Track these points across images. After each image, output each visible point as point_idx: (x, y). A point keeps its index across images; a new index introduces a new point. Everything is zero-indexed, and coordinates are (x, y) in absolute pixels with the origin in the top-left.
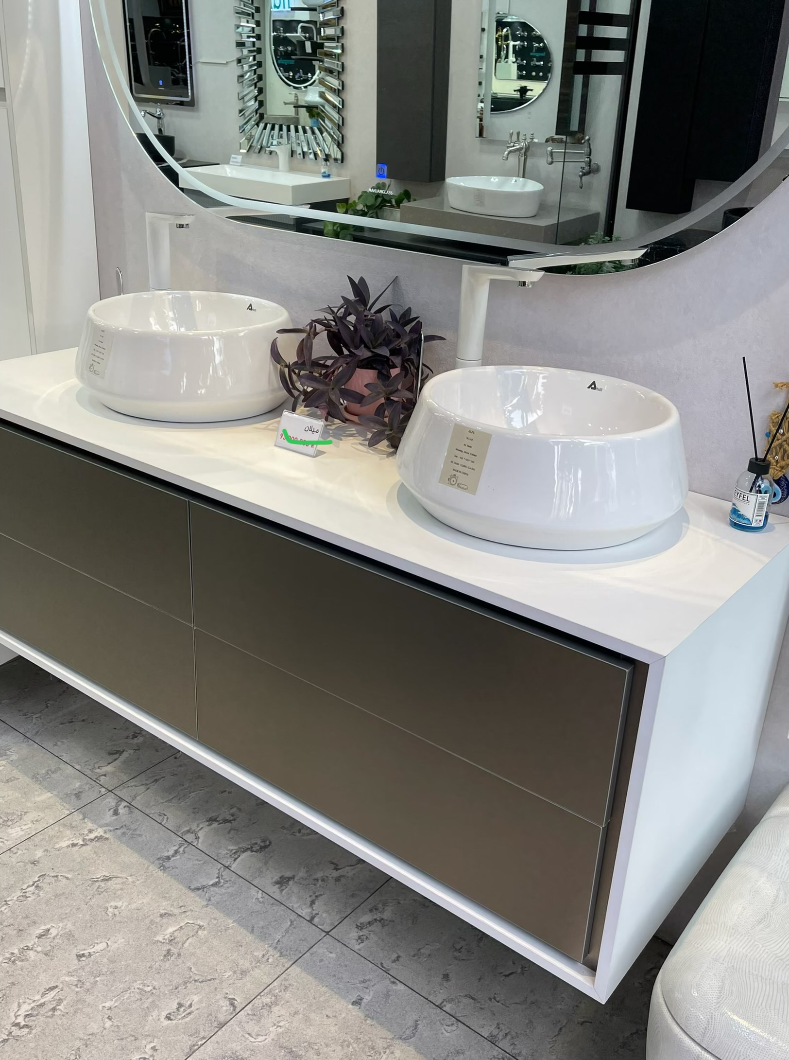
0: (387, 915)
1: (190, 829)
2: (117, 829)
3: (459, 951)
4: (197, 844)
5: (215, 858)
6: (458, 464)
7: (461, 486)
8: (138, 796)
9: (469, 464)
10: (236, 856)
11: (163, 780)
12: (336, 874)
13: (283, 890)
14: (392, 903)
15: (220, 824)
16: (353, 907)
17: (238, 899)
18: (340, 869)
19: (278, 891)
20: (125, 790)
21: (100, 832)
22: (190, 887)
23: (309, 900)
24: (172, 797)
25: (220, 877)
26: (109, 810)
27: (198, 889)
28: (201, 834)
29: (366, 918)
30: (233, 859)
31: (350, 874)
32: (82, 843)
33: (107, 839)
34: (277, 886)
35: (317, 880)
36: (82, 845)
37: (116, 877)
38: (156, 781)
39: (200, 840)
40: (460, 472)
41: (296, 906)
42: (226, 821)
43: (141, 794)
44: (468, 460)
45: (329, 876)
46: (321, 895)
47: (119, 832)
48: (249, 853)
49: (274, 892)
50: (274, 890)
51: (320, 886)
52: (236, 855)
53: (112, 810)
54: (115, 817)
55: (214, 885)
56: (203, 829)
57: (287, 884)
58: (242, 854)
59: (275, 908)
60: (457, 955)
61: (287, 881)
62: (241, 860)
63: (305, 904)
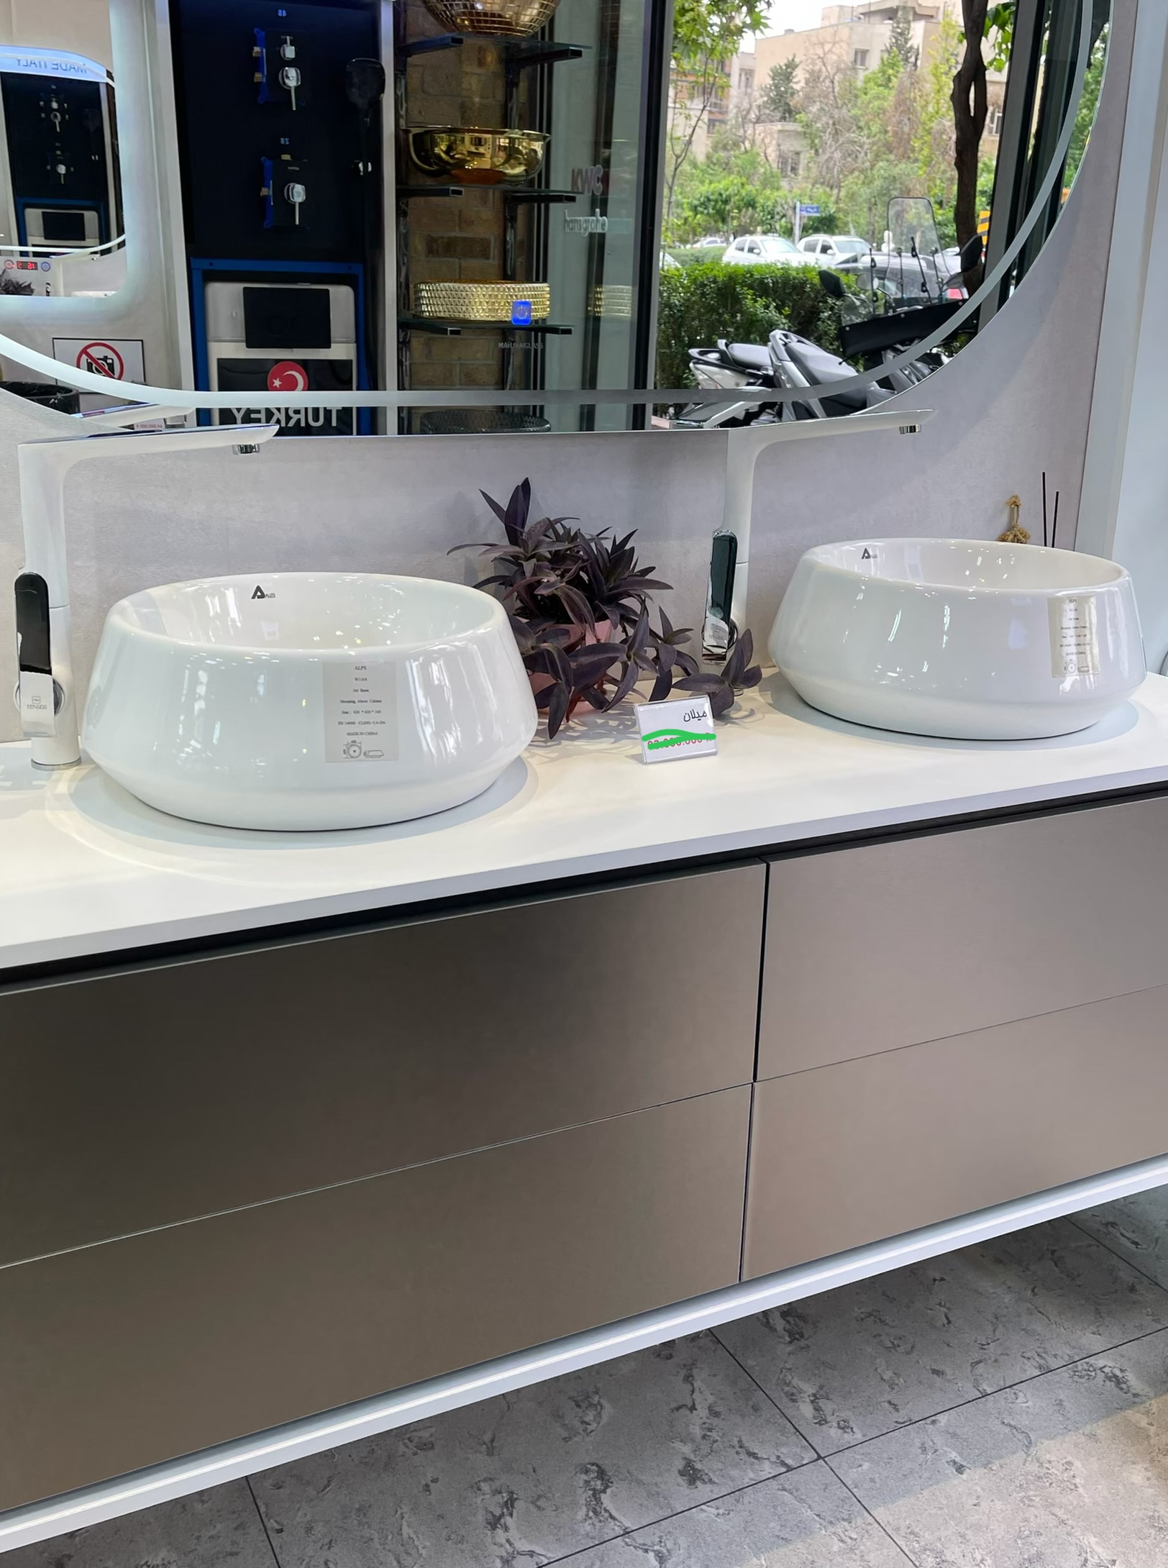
0: (809, 1389)
1: (502, 1558)
4: (548, 1558)
5: (597, 1543)
6: (1071, 646)
7: (1082, 669)
9: (1082, 640)
10: (607, 1515)
12: (702, 1412)
14: (785, 1376)
15: (511, 1515)
16: (778, 1416)
17: (709, 1539)
18: (694, 1404)
23: (743, 1456)
25: (646, 1547)
28: (523, 1546)
29: (807, 1410)
30: (610, 1520)
31: (711, 1399)
35: (704, 1437)
39: (538, 1550)
40: (1076, 653)
41: (751, 1475)
44: (1080, 636)
45: (702, 1421)
46: (740, 1441)
48: (606, 1499)
49: (712, 1491)
50: (704, 1491)
51: (722, 1437)
52: (599, 1512)
55: (661, 1560)
56: (511, 1540)
57: (700, 1471)
58: (604, 1505)
59: (746, 1500)
60: (901, 1349)
61: (693, 1469)
62: (617, 1510)
63: (752, 1464)
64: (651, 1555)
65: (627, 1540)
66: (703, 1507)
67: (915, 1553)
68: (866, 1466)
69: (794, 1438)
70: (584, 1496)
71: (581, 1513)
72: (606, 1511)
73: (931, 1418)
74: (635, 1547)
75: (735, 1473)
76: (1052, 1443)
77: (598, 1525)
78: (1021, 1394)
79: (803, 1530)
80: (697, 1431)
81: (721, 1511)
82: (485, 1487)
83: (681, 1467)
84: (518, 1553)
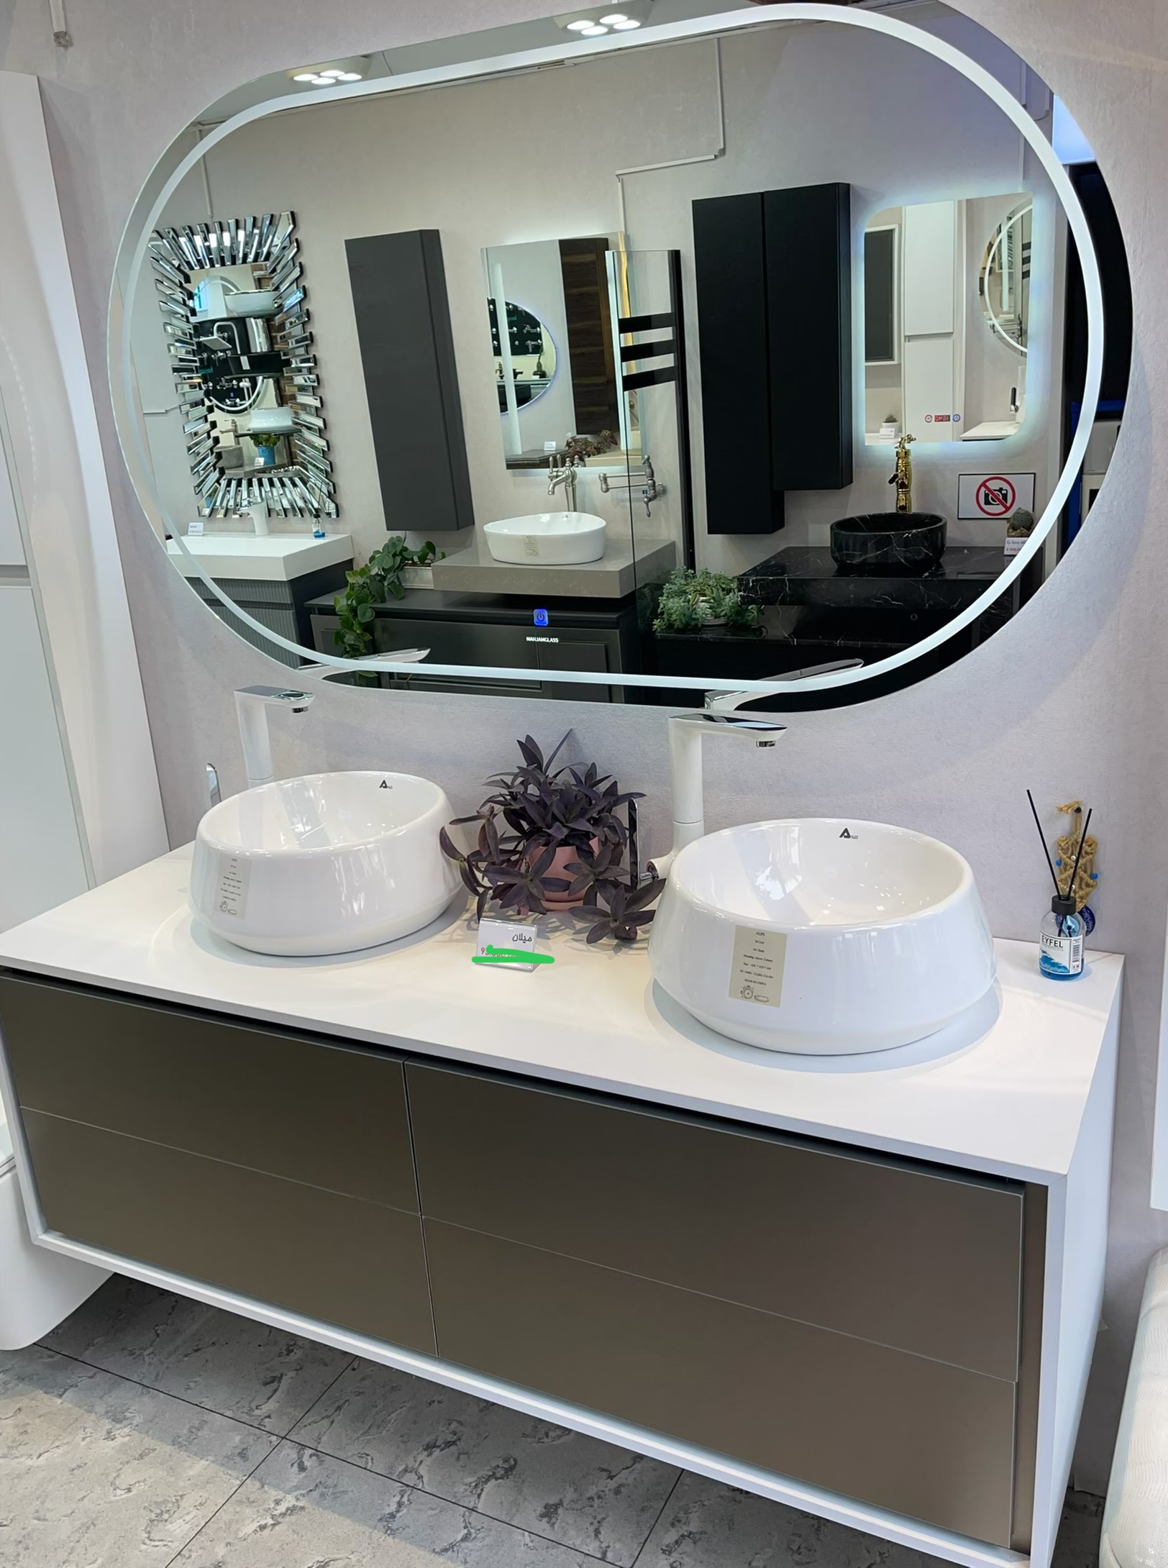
0: (694, 1526)
1: (407, 1466)
2: (311, 1491)
3: (798, 1551)
4: (423, 1487)
5: (453, 1501)
6: (750, 973)
7: (759, 998)
8: (322, 1436)
9: (764, 971)
10: (479, 1492)
11: (348, 1406)
12: (612, 1484)
13: (554, 1524)
14: (694, 1507)
15: (442, 1450)
16: (648, 1525)
17: (501, 1552)
18: (615, 1476)
19: (547, 1526)
20: (302, 1431)
21: (290, 1501)
22: (434, 1549)
23: (591, 1529)
24: (367, 1427)
25: (469, 1526)
26: (292, 1465)
27: (446, 1550)
28: (422, 1471)
29: (672, 1536)
30: (476, 1496)
31: (630, 1480)
32: (271, 1522)
33: (302, 1508)
34: (545, 1520)
35: (591, 1498)
36: (274, 1525)
37: (334, 1560)
38: (339, 1408)
39: (425, 1479)
40: (755, 982)
41: (578, 1542)
42: (449, 1444)
43: (325, 1433)
44: (763, 967)
45: (604, 1489)
46: (604, 1519)
47: (315, 1494)
48: (493, 1482)
49: (544, 1530)
50: (542, 1527)
51: (598, 1507)
52: (478, 1487)
53: (296, 1465)
54: (303, 1474)
55: (465, 1539)
56: (424, 1462)
57: (557, 1514)
58: (486, 1486)
59: (553, 1552)
61: (556, 1509)
62: (487, 1494)
63: (588, 1537)
64: (466, 1531)
65: (467, 1513)
66: (527, 1533)
69: (635, 1546)
70: (486, 1472)
71: (469, 1480)
72: (482, 1490)
74: (465, 1520)
75: (572, 1533)
77: (469, 1493)
80: (592, 1491)
81: (530, 1545)
82: (454, 1425)
83: (551, 1502)
84: (416, 1472)
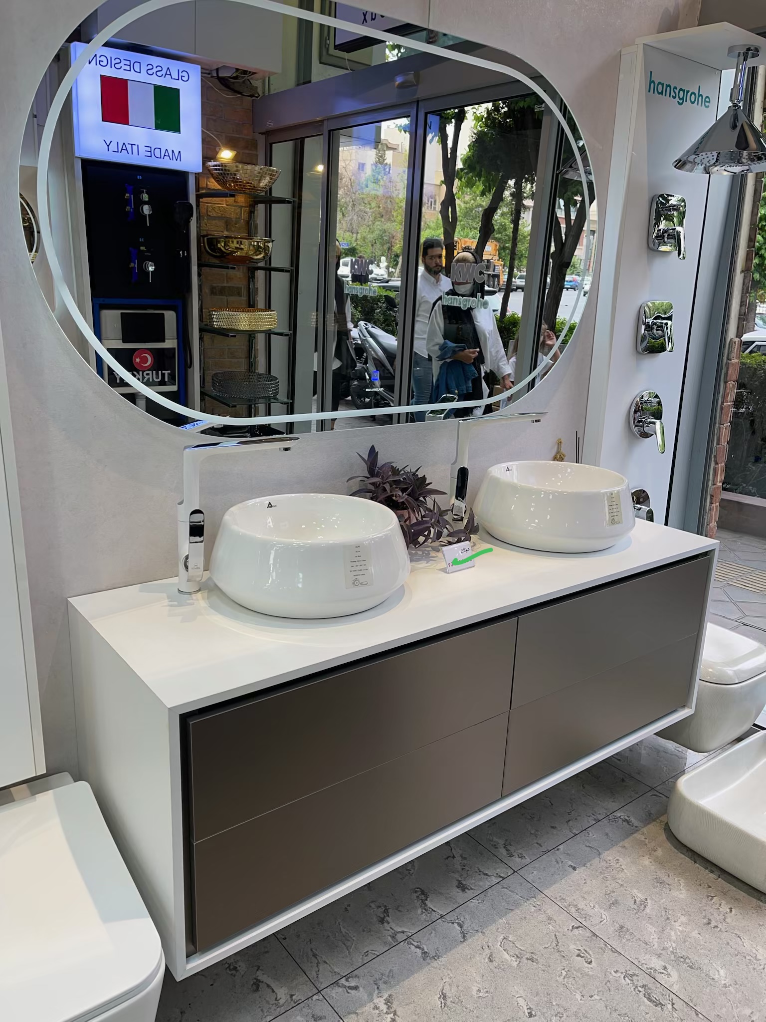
1: (390, 936)
3: (533, 818)
4: (411, 933)
5: (430, 923)
6: (613, 513)
7: (617, 522)
8: (333, 970)
10: (431, 910)
11: (316, 950)
12: (458, 859)
13: (471, 888)
14: (490, 837)
15: (388, 916)
16: (491, 856)
17: (478, 914)
18: (454, 856)
19: (471, 891)
21: (381, 1002)
22: (461, 941)
23: (482, 876)
25: (452, 922)
26: (348, 993)
27: (464, 937)
28: (398, 930)
29: (504, 852)
30: (433, 912)
31: (460, 852)
32: (392, 1015)
33: (390, 996)
34: (466, 890)
35: (463, 869)
36: (395, 1014)
38: (315, 956)
39: (405, 930)
40: (615, 516)
41: (488, 883)
42: (386, 911)
43: (331, 968)
44: (616, 508)
45: (459, 862)
46: (478, 869)
47: (382, 986)
48: (427, 902)
49: (473, 893)
50: (469, 894)
51: (470, 868)
52: (427, 909)
56: (392, 927)
57: (465, 885)
58: (428, 906)
59: (489, 895)
60: (535, 819)
61: (462, 884)
62: (435, 907)
63: (487, 878)
64: (456, 925)
65: (443, 920)
66: (471, 900)
67: (566, 907)
68: (535, 872)
69: (502, 865)
70: (418, 903)
71: (419, 911)
72: (430, 908)
73: (556, 848)
74: (448, 922)
75: (481, 883)
76: (608, 852)
77: (429, 915)
78: (590, 833)
79: (517, 905)
80: (459, 868)
81: (480, 901)
82: (373, 905)
83: (457, 884)
84: (397, 933)
